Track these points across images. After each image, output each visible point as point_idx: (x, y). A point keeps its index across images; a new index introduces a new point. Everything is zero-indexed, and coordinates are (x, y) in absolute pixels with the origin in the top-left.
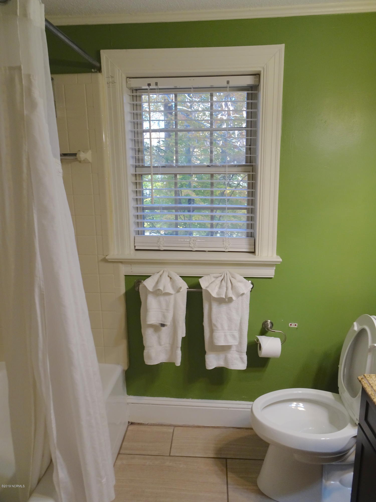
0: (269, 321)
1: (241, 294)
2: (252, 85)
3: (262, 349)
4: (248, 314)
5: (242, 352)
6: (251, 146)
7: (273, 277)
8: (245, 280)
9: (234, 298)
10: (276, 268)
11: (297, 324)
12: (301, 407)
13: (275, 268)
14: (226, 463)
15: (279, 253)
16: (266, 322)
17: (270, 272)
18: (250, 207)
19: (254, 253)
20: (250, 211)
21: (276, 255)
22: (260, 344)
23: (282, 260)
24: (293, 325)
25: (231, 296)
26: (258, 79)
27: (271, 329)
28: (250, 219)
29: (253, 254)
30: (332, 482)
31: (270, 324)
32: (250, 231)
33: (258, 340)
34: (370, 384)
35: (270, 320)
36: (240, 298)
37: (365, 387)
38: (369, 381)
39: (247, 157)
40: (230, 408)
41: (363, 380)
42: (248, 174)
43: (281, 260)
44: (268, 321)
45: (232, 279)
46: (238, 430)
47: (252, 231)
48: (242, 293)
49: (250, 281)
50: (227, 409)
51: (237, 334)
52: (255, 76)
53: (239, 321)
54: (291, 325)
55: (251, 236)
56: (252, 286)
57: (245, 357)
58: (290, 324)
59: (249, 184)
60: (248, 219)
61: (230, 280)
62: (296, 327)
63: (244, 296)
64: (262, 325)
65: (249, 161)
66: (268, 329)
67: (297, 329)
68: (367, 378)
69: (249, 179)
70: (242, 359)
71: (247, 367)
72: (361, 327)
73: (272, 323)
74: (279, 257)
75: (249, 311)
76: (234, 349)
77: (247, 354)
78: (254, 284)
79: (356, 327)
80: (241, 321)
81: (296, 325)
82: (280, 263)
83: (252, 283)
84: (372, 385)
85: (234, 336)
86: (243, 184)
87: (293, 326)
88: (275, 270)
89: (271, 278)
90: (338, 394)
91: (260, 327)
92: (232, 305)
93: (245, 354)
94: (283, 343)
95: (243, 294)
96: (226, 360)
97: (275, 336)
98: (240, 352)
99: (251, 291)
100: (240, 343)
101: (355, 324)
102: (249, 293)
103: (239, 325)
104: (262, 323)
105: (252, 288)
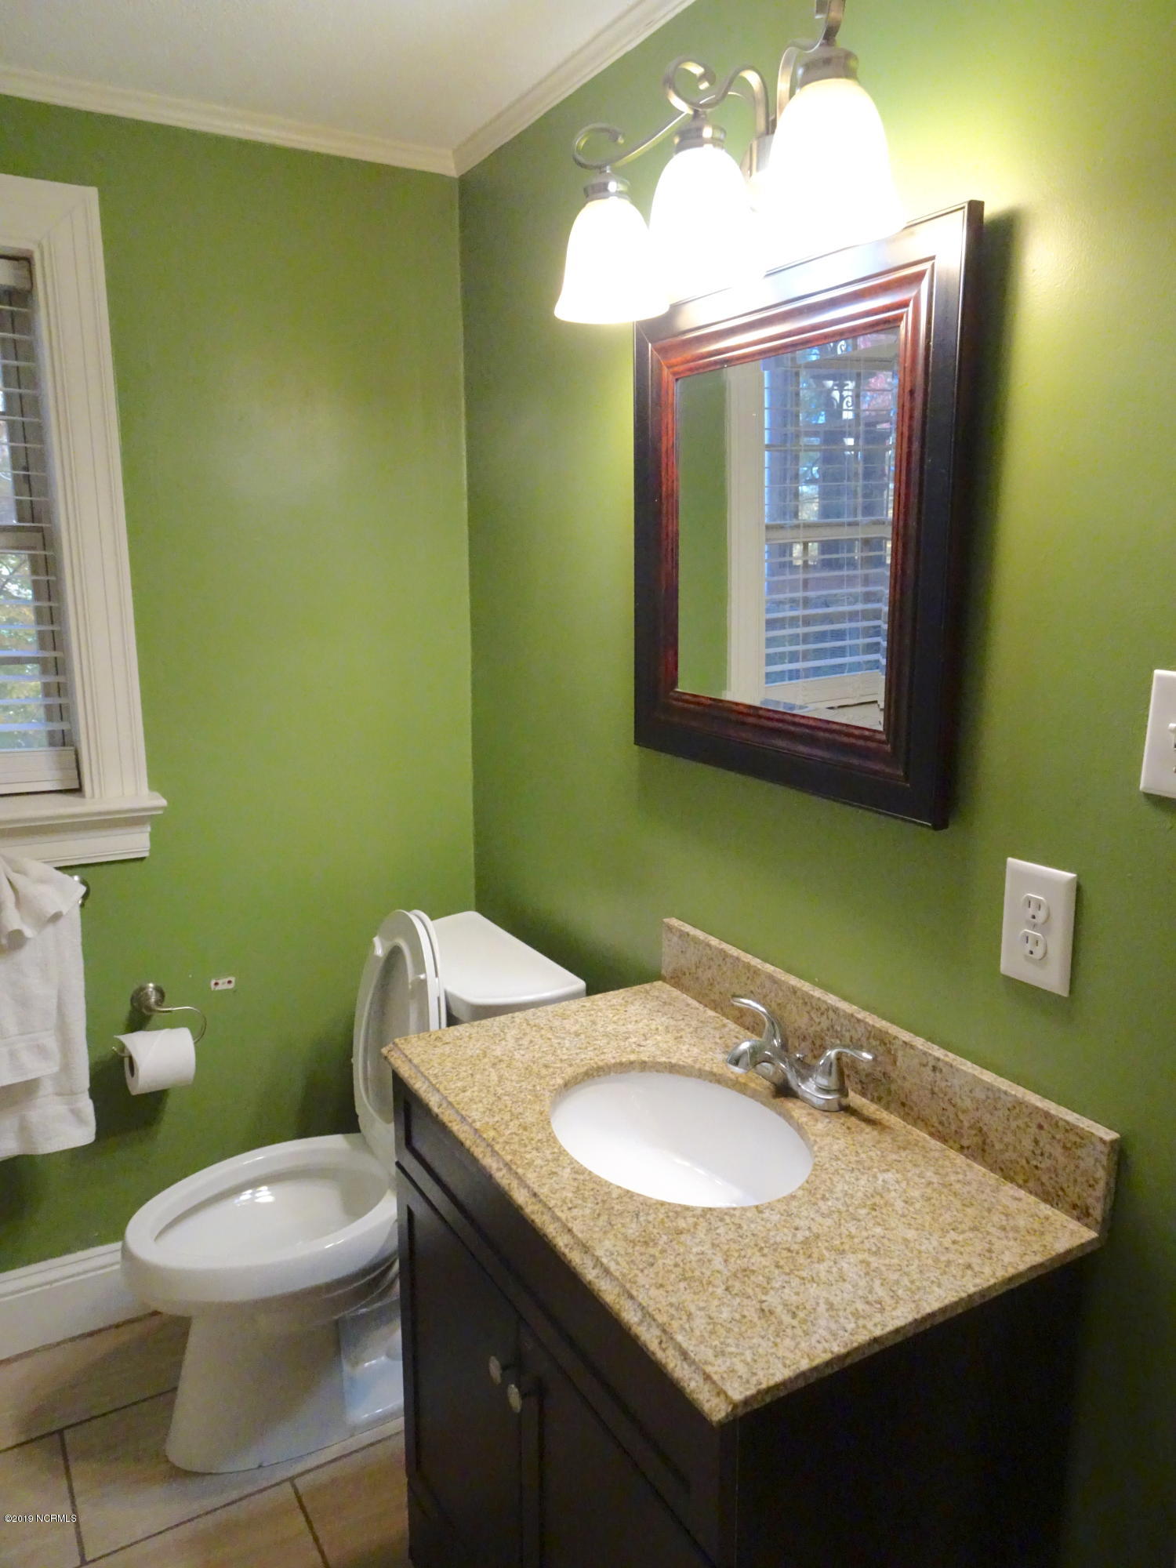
0: (151, 985)
1: (49, 916)
2: (9, 286)
3: (138, 1070)
4: (82, 976)
5: (76, 1094)
6: (28, 471)
7: (146, 854)
8: (59, 873)
9: (28, 932)
10: (152, 829)
11: (233, 979)
12: (265, 1195)
13: (149, 829)
14: (63, 1445)
15: (157, 781)
16: (142, 989)
17: (136, 843)
18: (50, 654)
19: (78, 790)
20: (51, 665)
21: (147, 789)
22: (131, 1058)
23: (168, 801)
24: (223, 983)
25: (16, 927)
26: (26, 273)
27: (160, 1006)
28: (54, 690)
29: (77, 794)
30: (367, 1364)
31: (154, 993)
32: (57, 726)
33: (123, 1047)
34: (406, 1056)
35: (153, 982)
36: (50, 929)
37: (397, 1066)
38: (405, 1051)
39: (19, 504)
40: (56, 1281)
41: (392, 1053)
42: (29, 555)
43: (163, 802)
44: (148, 987)
45: (15, 877)
46: (89, 1340)
47: (65, 726)
48: (52, 912)
49: (76, 878)
50: (48, 1287)
51: (51, 1042)
52: (16, 262)
53: (55, 1001)
54: (216, 984)
55: (64, 740)
56: (83, 889)
57: (87, 1106)
58: (213, 982)
59: (36, 587)
60: (47, 690)
61: (9, 880)
62: (231, 986)
63: (61, 923)
64: (129, 1002)
65: (27, 514)
66: (149, 1009)
67: (235, 992)
68: (400, 1046)
69: (34, 571)
70: (76, 1113)
71: (98, 1133)
72: (389, 945)
73: (160, 991)
74: (157, 794)
75: (82, 965)
76: (47, 1088)
77: (91, 1097)
78: (90, 883)
79: (379, 950)
80: (60, 999)
81: (230, 982)
82: (160, 812)
83: (84, 882)
84: (410, 1056)
85: (41, 1051)
86: (19, 593)
87: (223, 985)
88: (151, 835)
89: (142, 859)
90: (358, 1134)
91: (124, 1009)
92: (24, 955)
93: (86, 1095)
94: (199, 1038)
95: (57, 917)
96: (24, 1130)
97: (173, 1023)
98: (66, 1093)
99: (82, 905)
100: (66, 1068)
101: (377, 940)
102: (77, 912)
103: (54, 1013)
104: (129, 997)
105: (85, 897)
